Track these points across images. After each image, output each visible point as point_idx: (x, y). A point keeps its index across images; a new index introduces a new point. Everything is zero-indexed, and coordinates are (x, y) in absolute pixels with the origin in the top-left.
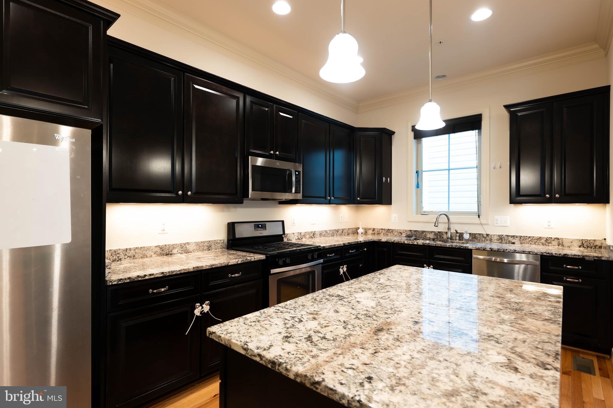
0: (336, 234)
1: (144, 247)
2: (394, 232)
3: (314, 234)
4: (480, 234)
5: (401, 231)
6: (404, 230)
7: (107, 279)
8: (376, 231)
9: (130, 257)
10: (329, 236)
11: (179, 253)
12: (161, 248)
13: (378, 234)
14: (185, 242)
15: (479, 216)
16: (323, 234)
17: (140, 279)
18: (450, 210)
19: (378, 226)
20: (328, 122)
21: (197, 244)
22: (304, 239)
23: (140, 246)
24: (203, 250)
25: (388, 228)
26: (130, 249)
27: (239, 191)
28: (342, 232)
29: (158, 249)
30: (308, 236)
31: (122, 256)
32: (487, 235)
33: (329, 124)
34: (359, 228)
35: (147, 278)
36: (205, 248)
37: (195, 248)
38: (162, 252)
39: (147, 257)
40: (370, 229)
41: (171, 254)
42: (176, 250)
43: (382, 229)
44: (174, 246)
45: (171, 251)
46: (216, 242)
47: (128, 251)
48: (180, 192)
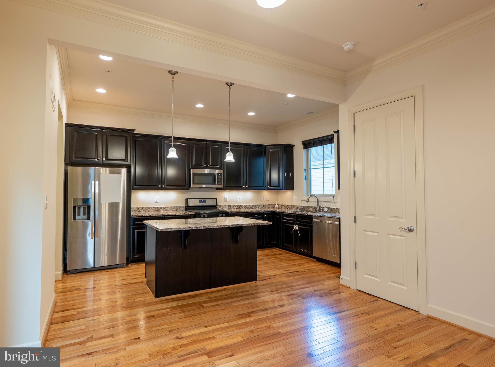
0: (258, 207)
1: (149, 207)
2: (294, 207)
3: (240, 207)
4: (333, 208)
5: (298, 206)
6: (299, 206)
7: (131, 215)
8: (286, 207)
9: (144, 211)
10: (252, 208)
11: (163, 211)
12: (155, 208)
13: (287, 208)
14: (165, 206)
15: (333, 198)
16: (247, 207)
17: (141, 216)
18: (324, 194)
19: (287, 204)
20: (244, 145)
21: (171, 207)
22: (233, 209)
23: (147, 207)
24: (174, 210)
25: (291, 205)
26: (144, 208)
27: (187, 184)
28: (263, 206)
29: (154, 208)
30: (235, 208)
31: (141, 210)
32: (337, 209)
33: (245, 146)
34: (275, 205)
35: (144, 216)
36: (175, 209)
37: (170, 209)
38: (156, 210)
39: (150, 211)
40: (283, 205)
41: (160, 211)
42: (162, 209)
43: (289, 205)
44: (161, 208)
45: (160, 210)
46: (180, 207)
47: (143, 208)
48: (160, 186)
